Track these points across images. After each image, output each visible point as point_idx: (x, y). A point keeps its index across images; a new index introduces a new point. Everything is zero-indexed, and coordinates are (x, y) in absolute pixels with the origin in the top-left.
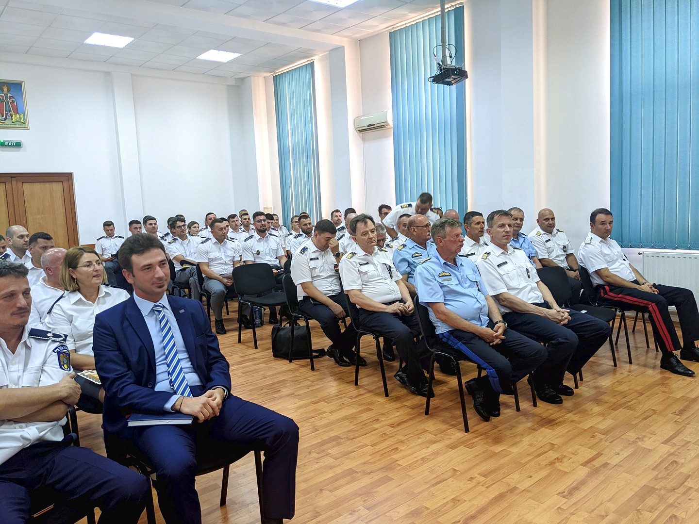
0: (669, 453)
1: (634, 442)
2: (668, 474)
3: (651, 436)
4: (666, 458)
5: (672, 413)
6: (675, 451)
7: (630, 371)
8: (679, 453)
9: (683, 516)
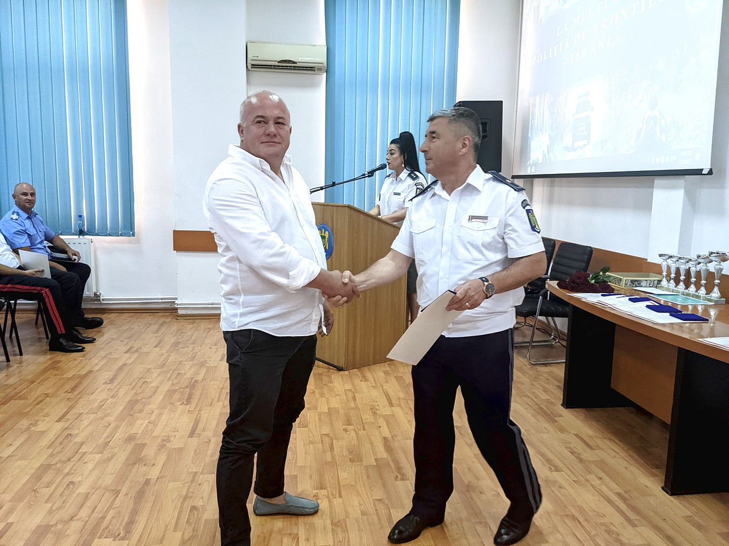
0: (63, 429)
1: (28, 429)
2: (62, 449)
3: (44, 418)
5: (64, 393)
6: (69, 426)
7: (21, 362)
8: (73, 426)
9: (80, 479)
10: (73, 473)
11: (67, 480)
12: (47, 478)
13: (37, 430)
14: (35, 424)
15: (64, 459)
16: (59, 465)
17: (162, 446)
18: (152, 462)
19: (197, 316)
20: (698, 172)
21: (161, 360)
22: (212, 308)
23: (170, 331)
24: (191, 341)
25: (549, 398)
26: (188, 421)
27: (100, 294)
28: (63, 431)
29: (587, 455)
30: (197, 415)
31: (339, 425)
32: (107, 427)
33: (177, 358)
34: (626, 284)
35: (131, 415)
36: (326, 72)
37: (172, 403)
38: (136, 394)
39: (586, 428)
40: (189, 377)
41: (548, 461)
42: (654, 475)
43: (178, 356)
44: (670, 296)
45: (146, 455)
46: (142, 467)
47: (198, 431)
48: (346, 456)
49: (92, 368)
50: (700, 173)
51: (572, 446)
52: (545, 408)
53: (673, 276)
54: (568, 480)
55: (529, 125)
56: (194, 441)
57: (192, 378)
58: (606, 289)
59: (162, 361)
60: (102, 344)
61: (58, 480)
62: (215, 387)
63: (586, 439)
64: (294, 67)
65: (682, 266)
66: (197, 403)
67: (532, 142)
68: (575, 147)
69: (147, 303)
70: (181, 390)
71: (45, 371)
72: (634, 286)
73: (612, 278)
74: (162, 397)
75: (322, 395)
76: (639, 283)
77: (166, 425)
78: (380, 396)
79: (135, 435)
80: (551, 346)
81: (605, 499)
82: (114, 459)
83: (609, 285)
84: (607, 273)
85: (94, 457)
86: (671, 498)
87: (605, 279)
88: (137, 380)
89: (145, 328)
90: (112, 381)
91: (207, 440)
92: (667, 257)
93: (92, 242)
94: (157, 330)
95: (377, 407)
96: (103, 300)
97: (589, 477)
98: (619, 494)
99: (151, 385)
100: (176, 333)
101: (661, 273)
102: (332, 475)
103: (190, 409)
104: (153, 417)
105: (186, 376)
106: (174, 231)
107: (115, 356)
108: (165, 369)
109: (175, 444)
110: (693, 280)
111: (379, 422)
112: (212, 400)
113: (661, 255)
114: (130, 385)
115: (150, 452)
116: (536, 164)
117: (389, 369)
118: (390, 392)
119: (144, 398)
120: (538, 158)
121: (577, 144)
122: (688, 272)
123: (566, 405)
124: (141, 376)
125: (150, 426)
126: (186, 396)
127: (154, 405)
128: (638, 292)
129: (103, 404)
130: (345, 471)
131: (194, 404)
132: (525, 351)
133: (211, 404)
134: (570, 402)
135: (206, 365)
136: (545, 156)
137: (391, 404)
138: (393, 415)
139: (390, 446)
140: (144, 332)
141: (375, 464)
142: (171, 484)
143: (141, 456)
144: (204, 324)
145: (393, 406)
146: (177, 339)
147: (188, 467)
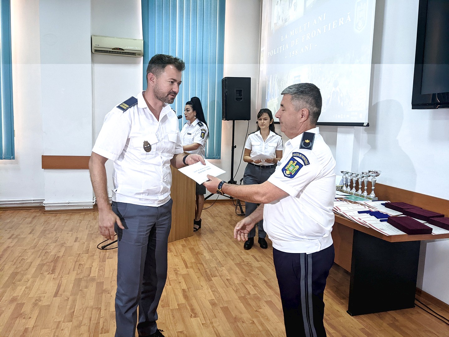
17: (35, 304)
18: (29, 316)
19: (58, 211)
22: (68, 205)
23: (40, 222)
24: (54, 229)
26: (54, 285)
30: (60, 280)
33: (45, 242)
35: (13, 283)
36: (143, 56)
37: (42, 273)
38: (17, 268)
40: (54, 254)
42: (342, 304)
43: (45, 240)
44: (348, 197)
45: (25, 311)
46: (22, 320)
47: (60, 293)
50: (362, 125)
53: (349, 184)
55: (266, 92)
56: (58, 299)
59: (35, 244)
62: (71, 261)
64: (122, 52)
65: (354, 178)
66: (59, 273)
67: (268, 102)
69: (23, 203)
70: (48, 264)
74: (34, 269)
77: (38, 289)
78: (179, 261)
79: (17, 297)
86: (352, 317)
88: (17, 258)
89: (23, 220)
91: (66, 298)
92: (345, 173)
94: (30, 222)
95: (178, 269)
99: (29, 261)
100: (44, 224)
103: (54, 277)
104: (28, 285)
105: (52, 254)
106: (42, 156)
108: (36, 249)
109: (45, 302)
110: (360, 186)
111: (179, 279)
112: (70, 270)
113: (342, 172)
114: (13, 261)
115: (27, 309)
117: (185, 243)
118: (186, 258)
119: (22, 271)
122: (357, 182)
124: (20, 255)
125: (26, 292)
126: (52, 267)
127: (29, 276)
131: (57, 274)
133: (69, 272)
135: (65, 245)
138: (188, 274)
139: (186, 295)
140: (21, 224)
141: (178, 308)
142: (43, 331)
143: (21, 312)
144: (63, 217)
145: (188, 268)
146: (45, 227)
147: (54, 318)
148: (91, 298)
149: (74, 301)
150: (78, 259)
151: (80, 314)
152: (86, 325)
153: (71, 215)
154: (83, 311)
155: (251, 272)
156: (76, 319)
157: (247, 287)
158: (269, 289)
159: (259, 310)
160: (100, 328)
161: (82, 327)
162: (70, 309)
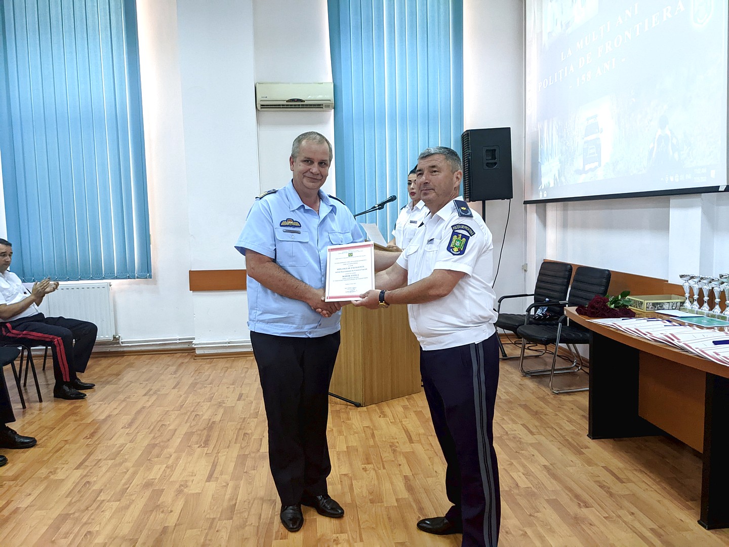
1: (46, 478)
2: (81, 497)
3: (63, 466)
4: (78, 482)
5: (84, 438)
6: (87, 473)
7: (40, 409)
8: (91, 473)
9: (97, 528)
10: (90, 523)
11: (84, 531)
12: (64, 529)
13: (56, 478)
14: (54, 472)
15: (83, 508)
16: (77, 515)
17: (179, 492)
18: (170, 509)
20: (715, 189)
21: (180, 401)
22: (229, 346)
23: (189, 372)
24: (209, 381)
25: (574, 428)
26: (206, 464)
27: (119, 337)
28: (82, 478)
29: (617, 488)
30: (215, 456)
31: (358, 464)
32: (126, 473)
33: (195, 400)
34: (648, 308)
35: (149, 460)
36: (334, 108)
37: (190, 446)
38: (154, 438)
39: (615, 460)
40: (206, 418)
41: (577, 497)
42: (689, 508)
43: (195, 397)
44: (695, 319)
45: (164, 502)
46: (159, 514)
47: (215, 475)
48: (366, 497)
49: (112, 412)
50: (716, 191)
51: (601, 479)
52: (570, 440)
53: (696, 297)
54: (599, 517)
55: (538, 151)
56: (212, 486)
57: (210, 419)
58: (628, 314)
59: (181, 403)
60: (121, 387)
61: (76, 530)
62: (232, 429)
63: (616, 471)
64: (302, 105)
65: (705, 287)
66: (215, 445)
67: (542, 166)
68: (586, 169)
69: (166, 344)
70: (199, 432)
71: (65, 416)
72: (656, 309)
73: (632, 302)
74: (179, 440)
75: (340, 432)
76: (661, 306)
77: (183, 469)
78: (399, 432)
79: (153, 480)
80: (573, 374)
81: (638, 535)
82: (132, 506)
83: (630, 309)
84: (628, 297)
85: (112, 505)
86: (709, 532)
87: (625, 304)
88: (155, 424)
89: (164, 369)
90: (130, 425)
91: (224, 484)
92: (689, 278)
93: (110, 285)
94: (176, 371)
95: (397, 444)
96: (122, 342)
97: (621, 513)
98: (652, 530)
99: (171, 427)
100: (194, 373)
101: (683, 294)
102: (352, 518)
103: (208, 452)
104: (170, 462)
105: (204, 417)
106: (190, 271)
107: (133, 399)
108: (183, 411)
109: (193, 489)
110: (717, 300)
111: (398, 459)
112: (230, 441)
113: (682, 276)
114: (149, 428)
115: (167, 498)
116: (547, 188)
117: (408, 404)
118: (410, 427)
119: (162, 441)
120: (549, 183)
121: (587, 167)
122: (711, 293)
123: (593, 436)
124: (159, 419)
125: (167, 473)
126: (204, 439)
127: (171, 450)
128: (660, 315)
129: (121, 449)
130: (365, 513)
131: (212, 446)
132: (547, 380)
133: (229, 445)
134: (596, 433)
135: (224, 405)
136: (557, 181)
137: (411, 440)
138: (413, 452)
139: (411, 485)
140: (162, 374)
141: (396, 505)
142: (189, 532)
143: (159, 502)
144: (222, 363)
145: (413, 443)
146: (195, 379)
147: (205, 514)
148: (261, 485)
149: (236, 488)
150: (243, 426)
151: (245, 508)
152: (254, 526)
153: (234, 360)
154: (249, 505)
155: (521, 452)
156: (239, 515)
157: (514, 475)
158: (554, 481)
159: (536, 514)
160: (274, 531)
161: (247, 528)
162: (230, 500)
